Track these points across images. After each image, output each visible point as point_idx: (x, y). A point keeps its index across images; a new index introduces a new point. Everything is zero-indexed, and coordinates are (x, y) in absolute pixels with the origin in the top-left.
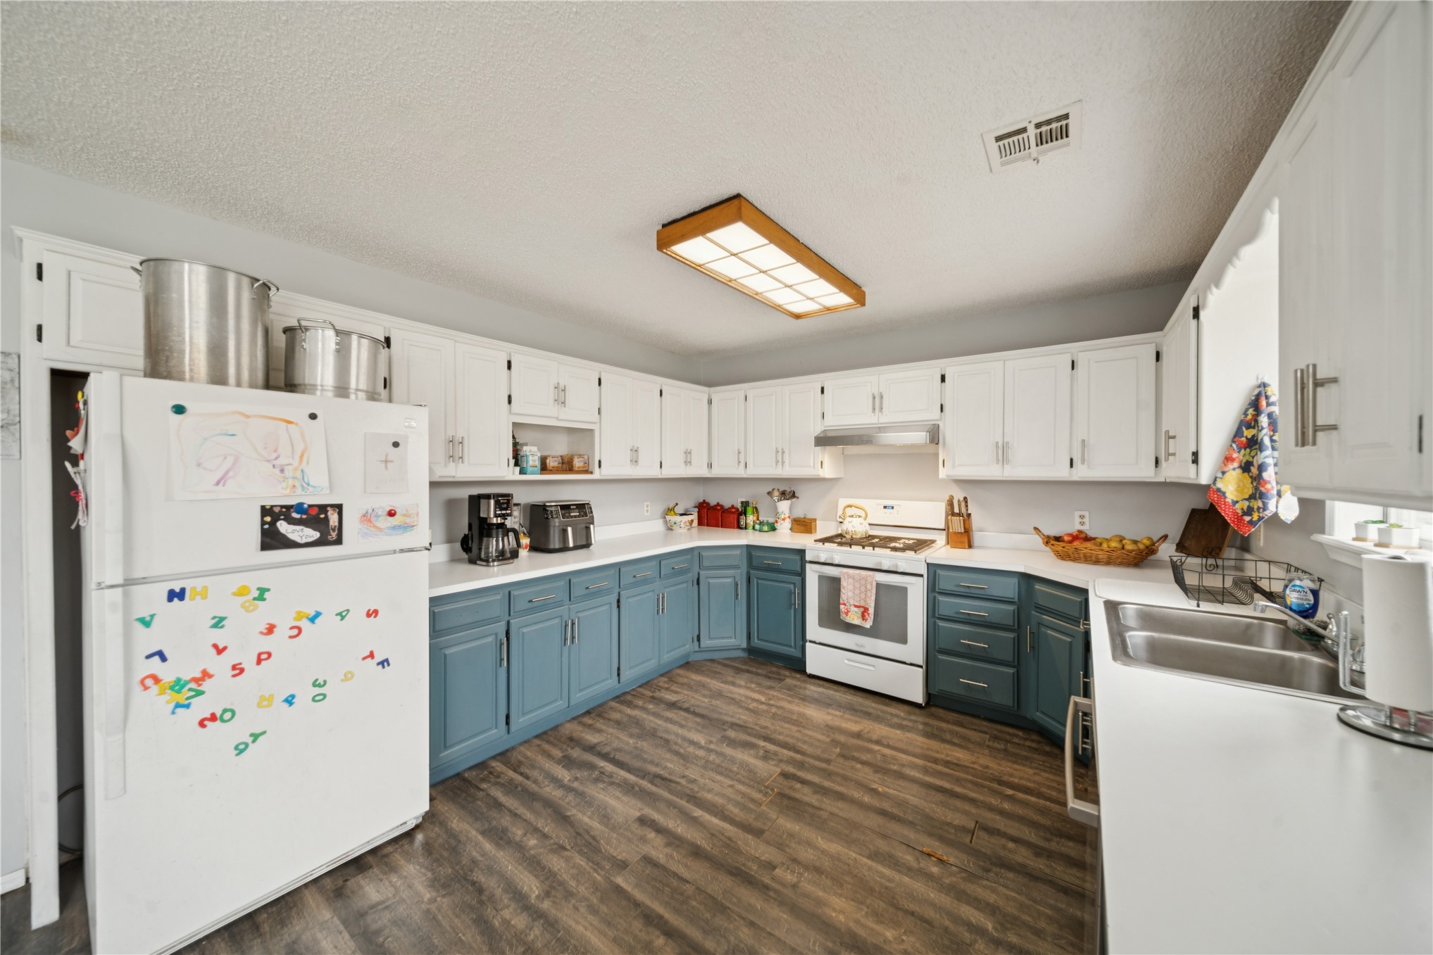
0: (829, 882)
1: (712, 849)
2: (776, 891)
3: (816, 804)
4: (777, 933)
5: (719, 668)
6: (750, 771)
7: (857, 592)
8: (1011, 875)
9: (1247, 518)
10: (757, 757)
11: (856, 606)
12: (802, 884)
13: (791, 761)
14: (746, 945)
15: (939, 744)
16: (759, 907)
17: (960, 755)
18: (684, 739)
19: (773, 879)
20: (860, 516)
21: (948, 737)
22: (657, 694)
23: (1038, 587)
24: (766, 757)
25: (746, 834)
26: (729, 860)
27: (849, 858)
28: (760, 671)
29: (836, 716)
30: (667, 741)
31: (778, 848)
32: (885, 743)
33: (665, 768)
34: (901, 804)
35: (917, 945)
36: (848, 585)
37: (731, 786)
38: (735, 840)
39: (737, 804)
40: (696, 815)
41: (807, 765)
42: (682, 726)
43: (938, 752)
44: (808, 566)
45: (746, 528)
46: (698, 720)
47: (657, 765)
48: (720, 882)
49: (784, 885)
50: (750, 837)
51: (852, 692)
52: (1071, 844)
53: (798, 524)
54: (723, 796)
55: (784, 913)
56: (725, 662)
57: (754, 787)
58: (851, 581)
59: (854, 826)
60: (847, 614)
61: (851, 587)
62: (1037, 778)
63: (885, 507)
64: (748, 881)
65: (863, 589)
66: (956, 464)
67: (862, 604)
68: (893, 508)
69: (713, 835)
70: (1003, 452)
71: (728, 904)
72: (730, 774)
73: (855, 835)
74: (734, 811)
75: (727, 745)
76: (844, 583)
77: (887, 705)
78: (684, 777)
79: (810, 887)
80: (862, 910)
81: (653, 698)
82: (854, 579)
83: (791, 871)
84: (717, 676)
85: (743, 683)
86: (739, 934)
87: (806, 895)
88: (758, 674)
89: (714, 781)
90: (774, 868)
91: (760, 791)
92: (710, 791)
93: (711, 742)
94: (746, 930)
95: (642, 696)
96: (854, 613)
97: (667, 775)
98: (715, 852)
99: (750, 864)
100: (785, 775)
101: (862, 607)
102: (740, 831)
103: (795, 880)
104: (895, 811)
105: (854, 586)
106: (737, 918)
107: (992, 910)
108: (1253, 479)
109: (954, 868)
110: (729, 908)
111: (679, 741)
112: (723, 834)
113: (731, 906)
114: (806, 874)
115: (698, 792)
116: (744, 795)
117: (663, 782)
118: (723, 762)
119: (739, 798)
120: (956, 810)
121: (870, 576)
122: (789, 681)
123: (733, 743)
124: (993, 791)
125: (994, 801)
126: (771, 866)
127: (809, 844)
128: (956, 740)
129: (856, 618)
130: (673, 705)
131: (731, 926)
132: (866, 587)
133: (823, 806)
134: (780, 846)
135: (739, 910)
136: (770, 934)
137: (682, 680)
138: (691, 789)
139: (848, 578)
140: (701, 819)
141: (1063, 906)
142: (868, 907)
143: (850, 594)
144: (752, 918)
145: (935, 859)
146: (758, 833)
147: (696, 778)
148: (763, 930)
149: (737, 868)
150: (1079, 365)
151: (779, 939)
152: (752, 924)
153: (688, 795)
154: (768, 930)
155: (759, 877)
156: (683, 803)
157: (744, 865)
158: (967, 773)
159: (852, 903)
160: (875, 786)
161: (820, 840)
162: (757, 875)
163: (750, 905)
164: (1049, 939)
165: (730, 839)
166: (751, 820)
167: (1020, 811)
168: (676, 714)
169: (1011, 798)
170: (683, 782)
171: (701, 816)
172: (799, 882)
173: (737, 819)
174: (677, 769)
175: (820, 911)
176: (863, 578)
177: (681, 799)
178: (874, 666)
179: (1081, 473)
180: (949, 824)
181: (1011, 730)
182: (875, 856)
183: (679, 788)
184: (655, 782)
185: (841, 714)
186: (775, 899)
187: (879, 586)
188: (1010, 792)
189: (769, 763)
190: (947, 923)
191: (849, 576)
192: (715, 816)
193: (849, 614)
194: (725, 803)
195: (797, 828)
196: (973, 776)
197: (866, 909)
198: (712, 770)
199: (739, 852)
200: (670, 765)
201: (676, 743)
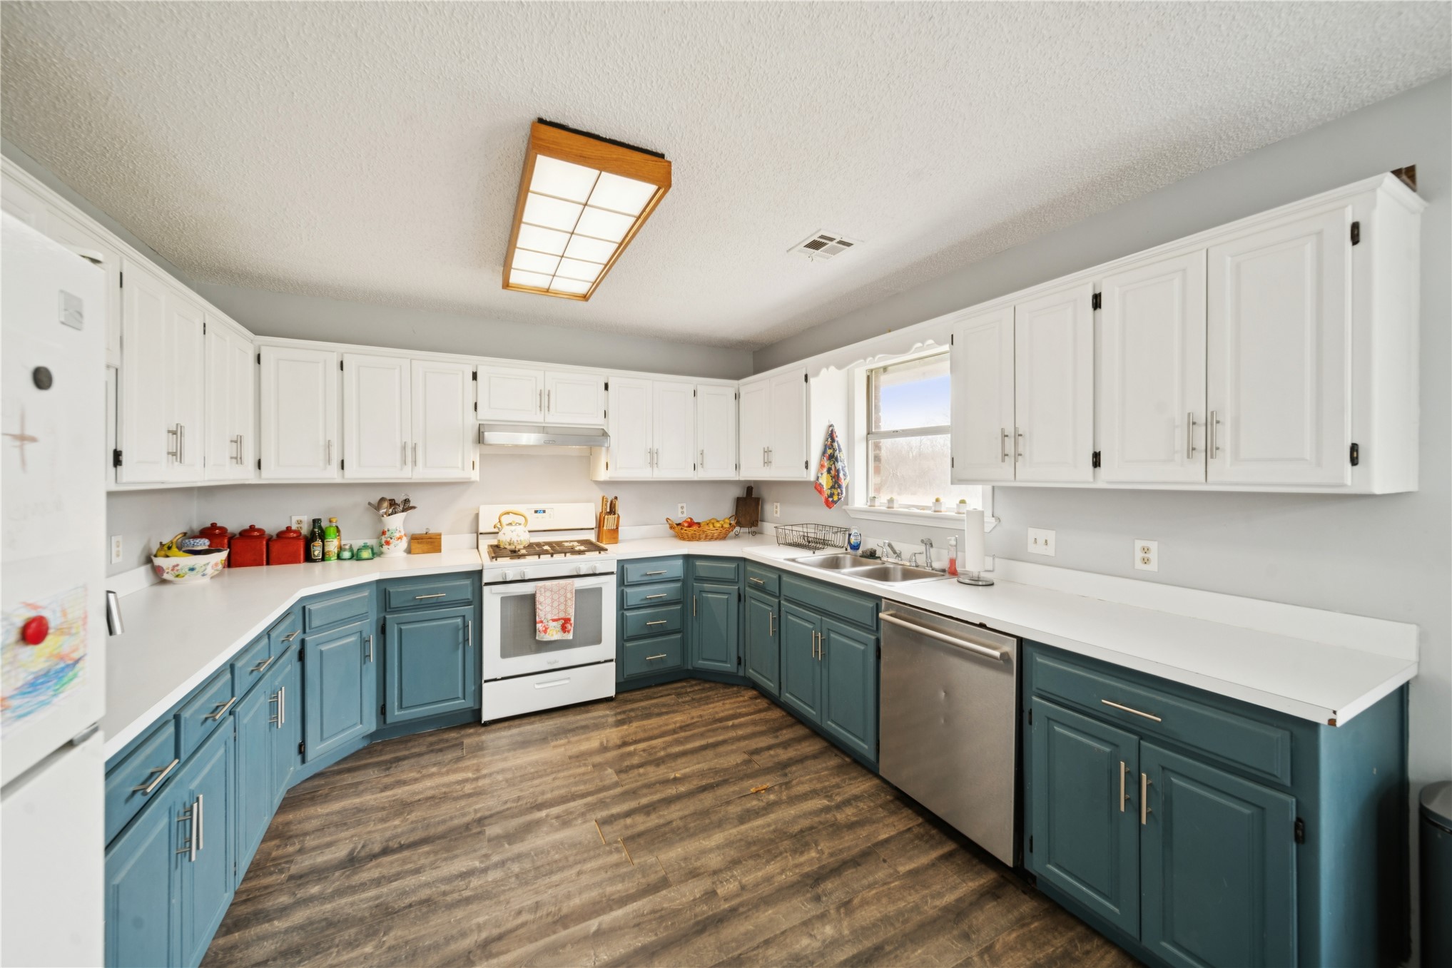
0: (751, 862)
1: (656, 935)
2: (741, 904)
3: (662, 821)
4: (784, 928)
5: (349, 779)
6: (573, 845)
7: (556, 604)
8: (794, 768)
9: (830, 499)
10: (557, 830)
11: (554, 620)
12: (743, 881)
13: (591, 808)
14: (786, 959)
15: (658, 719)
16: (751, 927)
17: (678, 719)
18: (449, 880)
19: (726, 900)
20: (520, 524)
21: (656, 711)
22: (294, 869)
23: (698, 563)
24: (565, 821)
25: (658, 894)
26: (682, 926)
27: (735, 836)
28: (416, 750)
29: (564, 745)
30: (427, 902)
31: (694, 877)
32: (631, 741)
33: (480, 928)
34: (702, 774)
35: (827, 845)
36: (545, 600)
37: (579, 873)
38: (658, 908)
39: (612, 880)
40: (594, 928)
41: (608, 800)
42: (417, 871)
43: (667, 725)
44: (486, 589)
45: (323, 559)
46: (426, 848)
47: (463, 935)
48: (705, 947)
49: (738, 895)
50: (664, 892)
51: (546, 717)
52: (784, 732)
53: (418, 543)
54: (588, 887)
55: (767, 911)
56: (341, 766)
57: (599, 855)
58: (548, 594)
59: (705, 813)
60: (545, 631)
61: (549, 601)
62: (728, 706)
63: (536, 512)
64: (718, 922)
65: (562, 599)
66: (618, 467)
67: (562, 615)
68: (544, 512)
69: (638, 925)
70: (653, 457)
71: (736, 953)
72: (561, 865)
73: (715, 818)
74: (618, 888)
75: (509, 844)
76: (539, 598)
77: (588, 712)
78: (519, 913)
79: (749, 877)
80: (787, 857)
81: (291, 878)
82: (551, 591)
83: (726, 881)
84: (361, 788)
85: (414, 775)
86: (773, 959)
87: (757, 885)
88: (420, 755)
89: (556, 886)
90: (714, 893)
91: (610, 853)
92: (569, 896)
93: (486, 856)
94: (771, 952)
95: (268, 891)
96: (553, 628)
97: (496, 932)
98: (662, 934)
99: (698, 910)
100: (603, 822)
101: (562, 619)
102: (651, 897)
103: (737, 883)
104: (704, 782)
105: (552, 599)
106: (755, 952)
107: (814, 793)
108: (833, 477)
109: (776, 787)
110: (740, 955)
111: (443, 888)
112: (643, 915)
113: (739, 952)
114: (735, 873)
115: (560, 910)
116: (603, 868)
117: (504, 942)
118: (533, 861)
119: (603, 875)
120: (728, 754)
121: (569, 584)
122: (467, 741)
123: (511, 837)
124: (724, 728)
125: (732, 734)
126: (711, 895)
127: (704, 852)
128: (664, 710)
129: (555, 633)
130: (352, 862)
131: (760, 962)
132: (566, 597)
133: (669, 818)
134: (694, 874)
135: (747, 947)
136: (783, 933)
137: (309, 826)
138: (548, 915)
139: (545, 591)
140: (604, 926)
141: (824, 765)
142: (786, 852)
143: (548, 609)
144: (760, 939)
145: (763, 791)
146: (664, 883)
147: (535, 900)
148: (776, 936)
149: (697, 923)
150: (698, 394)
151: (791, 929)
152: (767, 943)
153: (555, 923)
154: (778, 932)
155: (718, 910)
156: (563, 934)
157: (696, 916)
158: (699, 727)
159: (778, 859)
160: (672, 776)
161: (704, 842)
162: (715, 911)
163: (746, 934)
164: (844, 785)
165: (654, 912)
166: (643, 881)
167: (749, 730)
168: (377, 866)
169: (733, 727)
170: (525, 917)
171: (600, 924)
172: (740, 882)
173: (632, 891)
174: (498, 913)
175: (776, 884)
176: (562, 588)
177: (554, 932)
178: (569, 678)
179: (702, 475)
180: (737, 765)
181: (679, 685)
182: (743, 818)
183: (534, 927)
184: (494, 951)
185: (566, 740)
186: (749, 910)
187: (579, 593)
188: (730, 723)
189: (575, 825)
190: (816, 819)
191: (546, 589)
192: (611, 910)
193: (548, 630)
194: (601, 891)
195: (679, 850)
196: (704, 726)
197: (788, 854)
198: (536, 878)
199: (676, 913)
200: (481, 920)
201: (445, 894)
